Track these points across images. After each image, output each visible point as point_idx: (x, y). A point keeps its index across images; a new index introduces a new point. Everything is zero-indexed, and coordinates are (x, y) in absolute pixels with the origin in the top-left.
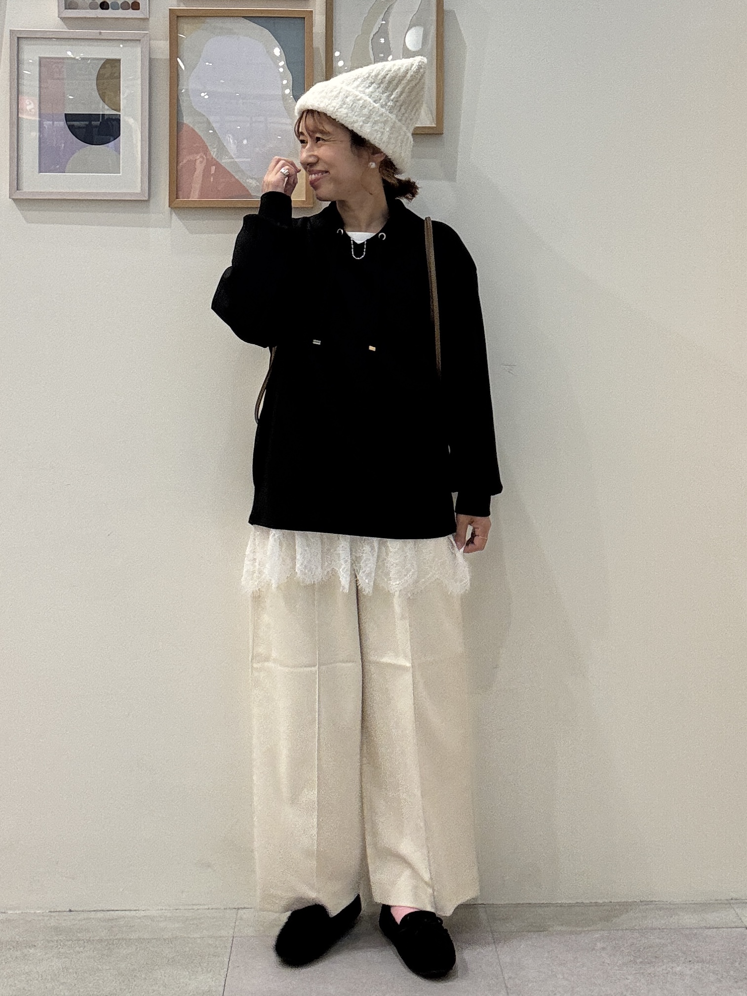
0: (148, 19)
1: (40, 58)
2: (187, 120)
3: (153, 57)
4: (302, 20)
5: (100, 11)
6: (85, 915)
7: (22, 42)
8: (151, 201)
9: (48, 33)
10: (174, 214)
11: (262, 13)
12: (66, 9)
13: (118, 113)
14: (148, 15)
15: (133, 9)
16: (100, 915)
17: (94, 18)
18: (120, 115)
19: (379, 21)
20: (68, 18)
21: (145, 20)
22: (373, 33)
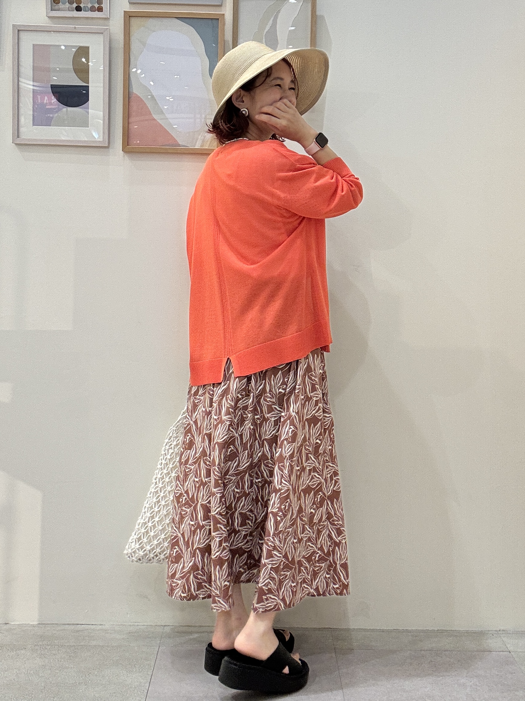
0: (109, 19)
1: (33, 45)
2: (136, 90)
3: (112, 45)
4: (217, 20)
5: (75, 12)
6: (62, 627)
7: (22, 34)
8: (110, 147)
9: (40, 27)
10: (126, 157)
11: (187, 15)
12: (52, 10)
13: (87, 85)
14: (109, 16)
15: (98, 11)
16: (72, 627)
17: (71, 17)
18: (88, 86)
19: (271, 22)
20: (54, 17)
21: (107, 19)
22: (266, 31)
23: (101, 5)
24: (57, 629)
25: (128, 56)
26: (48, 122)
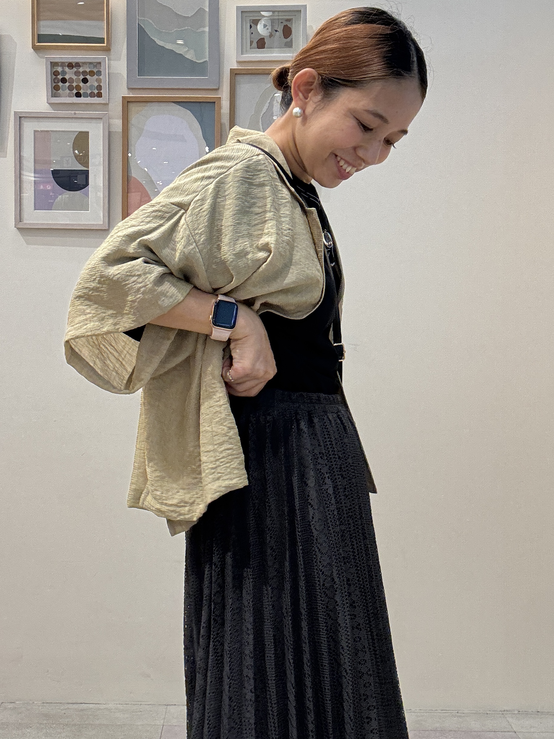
0: (108, 104)
1: (35, 131)
2: (134, 174)
3: (112, 130)
4: (213, 104)
5: (75, 98)
6: (66, 706)
7: (22, 120)
9: (40, 114)
11: (185, 99)
12: (52, 97)
14: (108, 101)
15: (97, 97)
16: (75, 706)
17: (71, 103)
18: (88, 170)
19: (267, 104)
20: (53, 103)
21: (106, 104)
22: (263, 113)
23: (102, 91)
24: (62, 708)
25: (126, 140)
26: (49, 207)
